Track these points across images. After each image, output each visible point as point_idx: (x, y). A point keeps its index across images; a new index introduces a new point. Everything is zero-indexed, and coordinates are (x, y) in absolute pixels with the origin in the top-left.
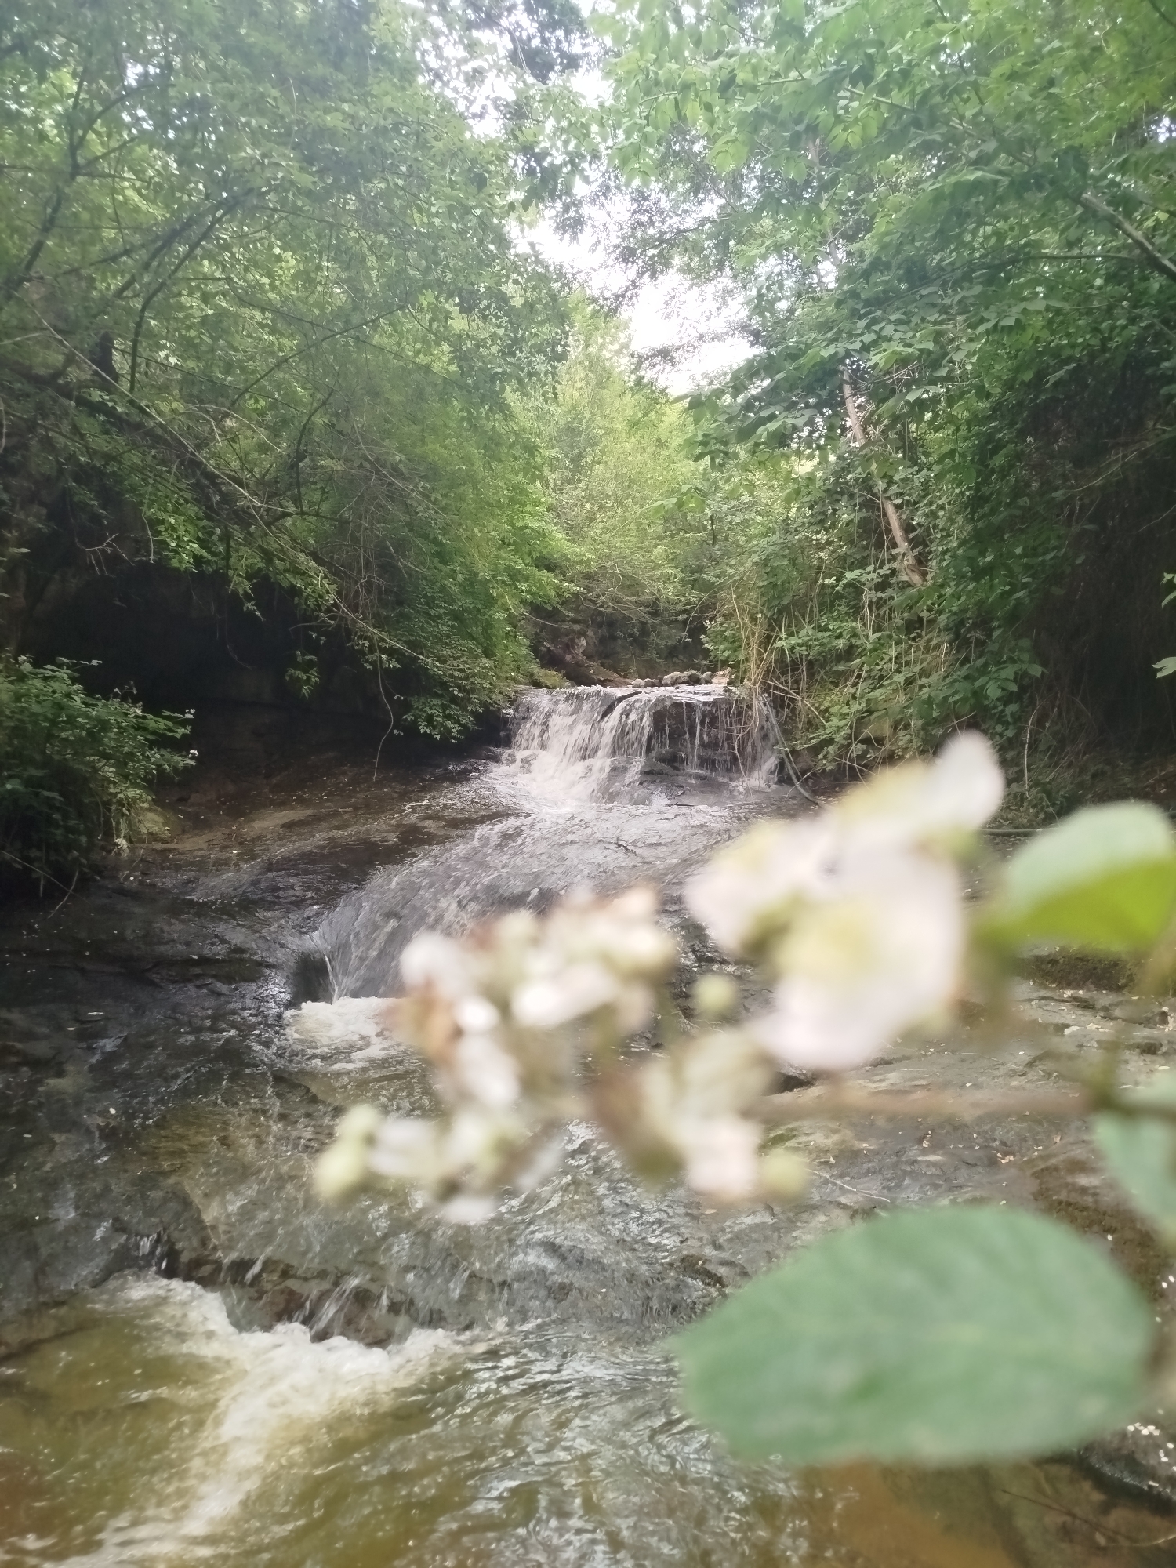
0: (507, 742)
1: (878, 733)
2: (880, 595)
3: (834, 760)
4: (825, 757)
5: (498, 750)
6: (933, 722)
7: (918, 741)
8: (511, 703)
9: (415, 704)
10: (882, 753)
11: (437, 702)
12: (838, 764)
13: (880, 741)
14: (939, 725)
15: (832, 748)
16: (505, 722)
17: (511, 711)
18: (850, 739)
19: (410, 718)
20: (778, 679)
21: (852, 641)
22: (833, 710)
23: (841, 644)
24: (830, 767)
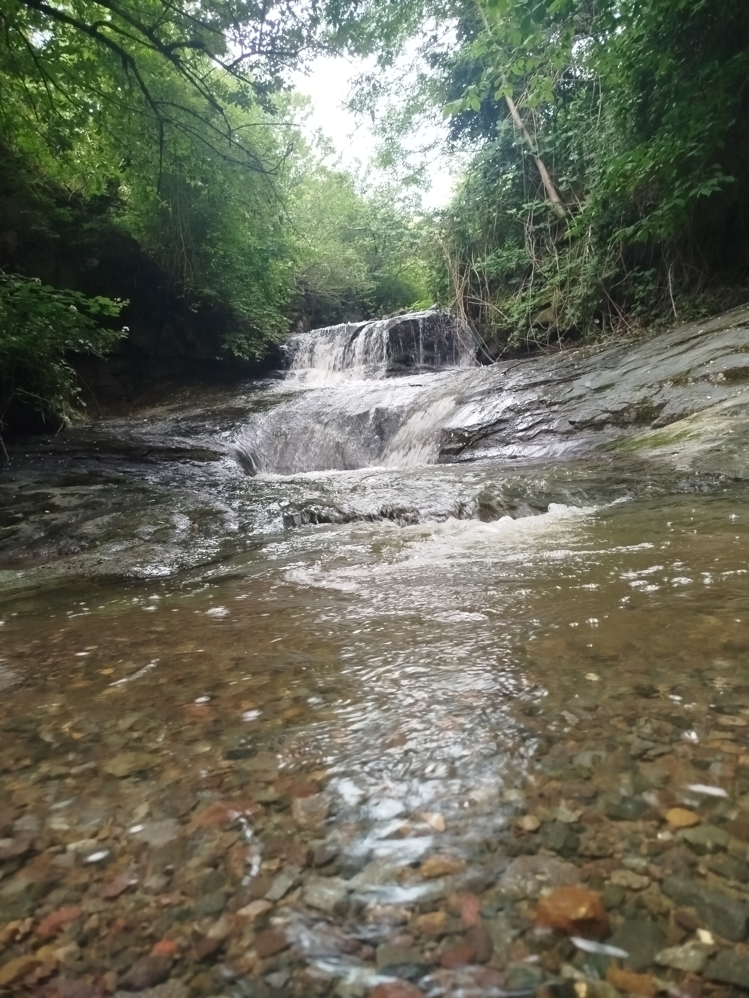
0: (288, 365)
1: (544, 320)
2: (537, 227)
3: (518, 340)
4: (512, 339)
5: (282, 372)
6: (588, 298)
7: (578, 314)
8: (283, 342)
9: (228, 337)
10: (548, 333)
11: (243, 335)
12: (522, 342)
13: (546, 324)
14: (593, 299)
15: (516, 333)
16: (283, 352)
17: (285, 347)
18: (527, 325)
19: (226, 347)
20: (474, 294)
21: (520, 262)
22: (512, 309)
23: (513, 265)
24: (517, 345)
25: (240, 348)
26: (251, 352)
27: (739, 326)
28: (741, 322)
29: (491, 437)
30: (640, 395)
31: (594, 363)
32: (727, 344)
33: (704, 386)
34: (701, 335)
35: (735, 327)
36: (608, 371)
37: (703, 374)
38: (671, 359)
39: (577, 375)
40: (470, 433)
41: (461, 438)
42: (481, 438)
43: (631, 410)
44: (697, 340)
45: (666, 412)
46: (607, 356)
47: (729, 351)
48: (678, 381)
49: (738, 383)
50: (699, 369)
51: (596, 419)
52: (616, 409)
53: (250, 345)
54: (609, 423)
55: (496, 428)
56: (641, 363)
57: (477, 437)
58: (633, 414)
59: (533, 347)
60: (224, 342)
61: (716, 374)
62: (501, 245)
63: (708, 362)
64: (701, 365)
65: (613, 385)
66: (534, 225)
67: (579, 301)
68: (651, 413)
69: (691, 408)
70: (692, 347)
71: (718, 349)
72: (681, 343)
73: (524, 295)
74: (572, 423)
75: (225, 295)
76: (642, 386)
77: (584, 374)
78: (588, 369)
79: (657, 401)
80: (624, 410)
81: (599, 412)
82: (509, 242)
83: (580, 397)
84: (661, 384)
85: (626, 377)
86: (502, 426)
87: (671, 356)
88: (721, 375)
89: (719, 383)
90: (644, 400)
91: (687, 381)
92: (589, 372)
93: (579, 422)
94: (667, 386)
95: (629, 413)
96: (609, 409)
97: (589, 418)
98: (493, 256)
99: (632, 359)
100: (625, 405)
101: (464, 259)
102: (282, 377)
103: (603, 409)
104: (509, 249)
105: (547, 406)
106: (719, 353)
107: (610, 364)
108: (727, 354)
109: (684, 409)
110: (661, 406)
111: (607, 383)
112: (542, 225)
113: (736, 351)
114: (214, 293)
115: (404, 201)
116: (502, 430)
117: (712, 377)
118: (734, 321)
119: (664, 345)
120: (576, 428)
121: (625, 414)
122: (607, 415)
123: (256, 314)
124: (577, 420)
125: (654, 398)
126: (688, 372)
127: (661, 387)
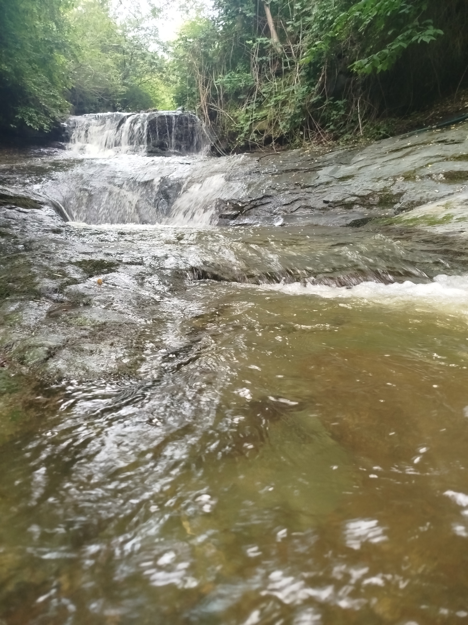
0: (67, 139)
1: (261, 128)
2: (261, 59)
3: (244, 140)
4: (239, 139)
5: (63, 144)
6: (295, 116)
7: (288, 126)
8: (63, 121)
9: (20, 109)
10: (263, 138)
11: (33, 110)
12: (247, 143)
13: (263, 132)
14: (299, 117)
15: (242, 135)
16: (64, 129)
17: (65, 124)
18: (250, 131)
19: (20, 117)
20: (213, 102)
21: (247, 83)
22: (240, 117)
23: (242, 85)
24: (243, 144)
25: (31, 119)
26: (40, 125)
27: (439, 142)
28: (439, 140)
29: (259, 208)
30: (380, 185)
31: (330, 160)
32: (437, 154)
33: (428, 182)
34: (411, 146)
35: (435, 142)
36: (343, 166)
37: (427, 173)
38: (393, 162)
39: (319, 167)
40: (243, 203)
41: (236, 207)
42: (251, 208)
43: (375, 195)
44: (410, 149)
45: (406, 199)
46: (338, 155)
47: (441, 159)
48: (408, 177)
49: (455, 183)
50: (422, 170)
51: (346, 200)
52: (362, 194)
53: (40, 119)
54: (357, 204)
55: (264, 201)
56: (369, 162)
57: (249, 207)
58: (377, 199)
59: (254, 147)
60: (17, 113)
61: (438, 174)
62: (234, 68)
63: (427, 165)
64: (422, 167)
65: (353, 176)
66: (259, 56)
67: (289, 117)
68: (391, 199)
69: (425, 197)
70: (407, 154)
71: (431, 157)
72: (397, 150)
73: (248, 108)
74: (325, 202)
75: (19, 73)
76: (379, 179)
77: (324, 166)
78: (326, 163)
79: (395, 190)
80: (369, 195)
81: (347, 195)
82: (240, 67)
83: (328, 183)
84: (395, 178)
85: (362, 171)
86: (268, 200)
87: (393, 159)
88: (441, 176)
89: (441, 181)
90: (385, 190)
91: (415, 178)
92: (328, 165)
93: (332, 202)
94: (400, 180)
95: (374, 198)
96: (357, 194)
97: (340, 199)
98: (228, 75)
99: (361, 159)
100: (369, 192)
101: (207, 75)
102: (63, 148)
103: (351, 193)
104: (238, 72)
105: (302, 188)
106: (435, 160)
107: (343, 161)
108: (440, 161)
109: (421, 198)
110: (400, 195)
111: (348, 174)
112: (264, 58)
113: (447, 159)
114: (9, 70)
115: (146, 31)
116: (268, 203)
117: (434, 176)
118: (434, 139)
119: (383, 150)
120: (329, 206)
121: (371, 199)
122: (355, 198)
123: (44, 93)
124: (331, 200)
125: (392, 188)
126: (415, 171)
127: (395, 181)
